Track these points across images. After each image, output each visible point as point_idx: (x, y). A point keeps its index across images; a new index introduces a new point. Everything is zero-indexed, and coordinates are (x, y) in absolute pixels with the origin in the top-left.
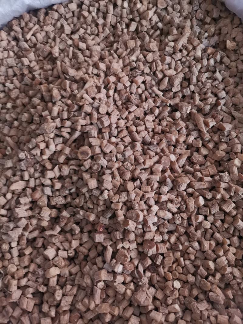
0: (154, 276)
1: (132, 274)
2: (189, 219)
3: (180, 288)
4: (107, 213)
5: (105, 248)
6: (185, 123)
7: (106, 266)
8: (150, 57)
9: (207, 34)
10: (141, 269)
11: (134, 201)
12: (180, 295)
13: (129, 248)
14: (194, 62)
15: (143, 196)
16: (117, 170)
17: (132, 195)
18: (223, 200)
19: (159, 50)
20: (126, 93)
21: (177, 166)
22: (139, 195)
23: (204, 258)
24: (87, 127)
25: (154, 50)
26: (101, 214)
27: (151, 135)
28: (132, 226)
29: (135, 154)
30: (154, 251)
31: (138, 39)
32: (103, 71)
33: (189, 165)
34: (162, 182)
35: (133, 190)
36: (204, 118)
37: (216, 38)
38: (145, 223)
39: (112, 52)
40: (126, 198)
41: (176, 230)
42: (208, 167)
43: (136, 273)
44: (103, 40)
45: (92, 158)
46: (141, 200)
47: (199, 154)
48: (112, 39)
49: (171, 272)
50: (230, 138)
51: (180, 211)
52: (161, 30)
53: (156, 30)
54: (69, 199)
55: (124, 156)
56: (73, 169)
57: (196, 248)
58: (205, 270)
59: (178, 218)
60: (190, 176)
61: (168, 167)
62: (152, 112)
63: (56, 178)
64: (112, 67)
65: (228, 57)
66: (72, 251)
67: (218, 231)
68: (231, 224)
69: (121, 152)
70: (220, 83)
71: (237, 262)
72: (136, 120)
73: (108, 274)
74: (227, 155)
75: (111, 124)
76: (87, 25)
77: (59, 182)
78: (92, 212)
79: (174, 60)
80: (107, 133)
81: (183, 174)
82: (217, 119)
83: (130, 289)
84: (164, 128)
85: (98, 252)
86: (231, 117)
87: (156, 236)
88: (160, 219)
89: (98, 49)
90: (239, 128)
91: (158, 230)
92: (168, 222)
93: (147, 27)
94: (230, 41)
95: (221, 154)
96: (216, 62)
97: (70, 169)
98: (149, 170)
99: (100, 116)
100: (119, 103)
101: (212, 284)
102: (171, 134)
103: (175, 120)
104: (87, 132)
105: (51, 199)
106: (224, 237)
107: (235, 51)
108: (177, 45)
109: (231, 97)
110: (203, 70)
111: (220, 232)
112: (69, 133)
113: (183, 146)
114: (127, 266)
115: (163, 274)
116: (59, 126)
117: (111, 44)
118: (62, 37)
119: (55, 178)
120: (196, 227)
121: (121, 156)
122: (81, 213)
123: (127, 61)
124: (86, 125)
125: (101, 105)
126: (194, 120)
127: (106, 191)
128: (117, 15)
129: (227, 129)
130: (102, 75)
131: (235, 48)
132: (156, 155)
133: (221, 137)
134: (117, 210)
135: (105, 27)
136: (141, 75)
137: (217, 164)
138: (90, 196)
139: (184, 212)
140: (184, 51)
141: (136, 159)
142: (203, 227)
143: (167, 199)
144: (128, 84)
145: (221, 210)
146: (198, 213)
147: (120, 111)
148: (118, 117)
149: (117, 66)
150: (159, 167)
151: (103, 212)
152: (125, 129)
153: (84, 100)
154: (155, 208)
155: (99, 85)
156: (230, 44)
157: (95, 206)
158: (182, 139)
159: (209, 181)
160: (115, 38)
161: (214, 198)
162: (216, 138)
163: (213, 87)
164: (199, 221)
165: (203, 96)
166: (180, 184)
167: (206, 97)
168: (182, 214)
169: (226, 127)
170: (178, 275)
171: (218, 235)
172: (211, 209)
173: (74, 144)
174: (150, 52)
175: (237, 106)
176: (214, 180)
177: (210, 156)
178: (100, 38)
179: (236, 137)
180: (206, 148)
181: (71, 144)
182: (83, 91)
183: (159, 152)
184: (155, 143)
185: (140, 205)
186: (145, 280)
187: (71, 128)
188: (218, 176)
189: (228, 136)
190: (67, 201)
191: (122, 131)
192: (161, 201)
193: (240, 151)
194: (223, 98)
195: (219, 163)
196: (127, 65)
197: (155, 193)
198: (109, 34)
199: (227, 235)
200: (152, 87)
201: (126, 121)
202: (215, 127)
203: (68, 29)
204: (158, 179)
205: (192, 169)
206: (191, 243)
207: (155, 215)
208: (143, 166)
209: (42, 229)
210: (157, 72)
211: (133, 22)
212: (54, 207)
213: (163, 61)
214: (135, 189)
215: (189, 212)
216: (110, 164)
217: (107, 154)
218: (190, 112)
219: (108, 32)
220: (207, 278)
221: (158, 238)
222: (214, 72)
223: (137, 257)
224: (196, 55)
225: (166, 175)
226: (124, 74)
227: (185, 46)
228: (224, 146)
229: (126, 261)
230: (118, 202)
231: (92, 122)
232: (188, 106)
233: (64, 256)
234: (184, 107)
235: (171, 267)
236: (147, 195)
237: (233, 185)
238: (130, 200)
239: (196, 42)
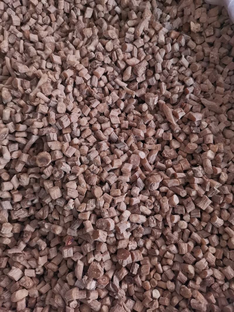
0: (131, 287)
1: (107, 288)
2: (164, 220)
3: (160, 297)
4: (74, 224)
5: (75, 263)
6: (153, 115)
7: (77, 283)
8: (109, 45)
9: (169, 17)
10: (116, 282)
11: (104, 209)
12: (160, 305)
13: (102, 260)
14: (158, 48)
15: (113, 200)
16: (82, 175)
17: (100, 202)
18: (198, 196)
19: (119, 38)
20: (86, 87)
21: (147, 164)
22: (109, 200)
23: (183, 262)
24: (44, 129)
25: (114, 37)
26: (68, 225)
27: (117, 132)
28: (102, 236)
29: (101, 154)
30: (129, 261)
31: (95, 26)
32: (59, 65)
33: (160, 161)
34: (133, 183)
35: (101, 196)
36: (173, 108)
37: (179, 20)
38: (117, 231)
39: (68, 42)
40: (95, 206)
41: (152, 234)
42: (180, 162)
43: (111, 287)
44: (57, 30)
45: (53, 164)
46: (111, 206)
47: (171, 148)
48: (67, 27)
49: (149, 281)
50: (201, 129)
51: (154, 213)
52: (120, 15)
53: (114, 16)
54: (32, 212)
55: (89, 158)
56: (34, 178)
57: (173, 252)
58: (184, 274)
59: (152, 220)
60: (162, 173)
61: (138, 165)
62: (117, 105)
63: (15, 189)
64: (67, 60)
65: (193, 40)
66: (40, 269)
67: (195, 230)
68: (209, 221)
69: (85, 154)
70: (186, 69)
71: (217, 262)
72: (101, 117)
73: (81, 292)
74: (199, 147)
75: (72, 123)
76: (38, 15)
77: (19, 193)
78: (59, 225)
79: (136, 47)
80: (69, 134)
81: (155, 171)
82: (186, 109)
83: (106, 305)
84: (131, 123)
85: (69, 267)
86: (200, 106)
87: (130, 243)
88: (133, 224)
89: (51, 41)
90: (210, 116)
91: (132, 236)
92: (143, 225)
93: (105, 13)
94: (194, 23)
95: (193, 146)
96: (180, 47)
97: (30, 178)
98: (118, 170)
99: (58, 116)
100: (80, 99)
101: (193, 289)
102: (139, 129)
103: (142, 113)
104: (45, 135)
105: (12, 212)
106: (202, 237)
107: (200, 33)
108: (138, 30)
109: (199, 84)
110: (168, 56)
111: (197, 231)
112: (25, 138)
113: (152, 141)
114: (101, 280)
115: (141, 284)
117: (66, 34)
118: (10, 30)
119: (13, 189)
120: (172, 227)
121: (86, 158)
122: (46, 226)
123: (85, 52)
124: (43, 127)
125: (59, 103)
126: (162, 111)
127: (72, 200)
128: (70, 1)
129: (197, 119)
130: (58, 69)
131: (199, 29)
132: (124, 153)
133: (192, 127)
134: (85, 220)
135: (58, 15)
136: (101, 66)
137: (190, 157)
138: (55, 206)
139: (158, 213)
140: (146, 37)
141: (103, 161)
142: (180, 228)
143: (139, 202)
144: (88, 77)
145: (197, 207)
146: (174, 213)
147: (81, 108)
148: (80, 115)
149: (73, 58)
150: (128, 167)
151: (71, 224)
152: (88, 127)
153: (38, 99)
154: (127, 214)
155: (55, 80)
156: (194, 26)
157: (61, 217)
158: (151, 133)
159: (182, 177)
160: (70, 27)
161: (188, 195)
162: (186, 130)
163: (180, 74)
164: (175, 221)
165: (170, 84)
166: (152, 184)
167: (172, 86)
168: (156, 216)
169: (196, 117)
170: (156, 283)
171: (195, 235)
172: (187, 208)
173: (32, 150)
174: (109, 40)
175: (206, 93)
176: (188, 175)
177: (181, 149)
178: (53, 28)
179: (207, 127)
180: (177, 141)
181: (29, 149)
182: (37, 89)
183: (127, 150)
184: (123, 140)
185: (109, 212)
186: (122, 293)
187: (26, 131)
188: (192, 171)
189: (198, 126)
190: (29, 214)
191: (85, 130)
192: (133, 204)
193: (212, 142)
194: (191, 85)
195: (191, 156)
196: (85, 56)
197: (127, 196)
198: (63, 22)
199: (205, 235)
200: (115, 79)
201: (89, 118)
202: (185, 117)
203: (16, 20)
204: (128, 180)
205: (163, 166)
206: (168, 247)
207: (128, 221)
208: (111, 168)
209: (5, 246)
210: (119, 62)
211: (88, 8)
212: (17, 221)
213: (124, 49)
214: (103, 193)
215: (164, 213)
216: (74, 169)
217: (70, 158)
218: (158, 104)
219: (62, 20)
220: (187, 283)
221: (133, 245)
222: (180, 58)
223: (111, 269)
224: (159, 40)
225: (137, 174)
226: (82, 66)
227: (147, 31)
228: (195, 138)
229: (99, 276)
230: (86, 211)
231: (50, 123)
232: (155, 97)
233: (31, 276)
234: (151, 99)
235: (150, 275)
236: (117, 201)
237: (207, 180)
238: (99, 208)
239: (158, 25)
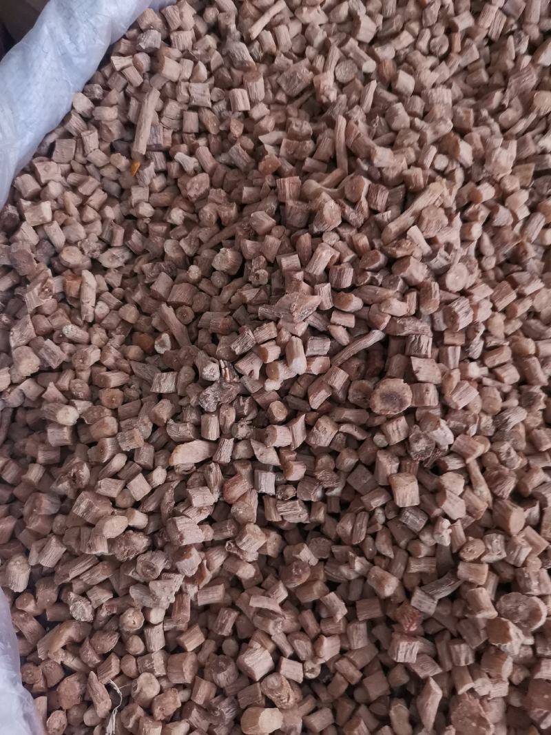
4: (439, 585)
5: (421, 684)
11: (528, 569)
13: (487, 696)
16: (477, 463)
22: (537, 547)
24: (407, 322)
26: (415, 579)
28: (514, 640)
32: (465, 167)
35: (520, 532)
39: (485, 113)
40: (503, 554)
48: (483, 75)
54: (320, 515)
55: (501, 424)
56: (348, 435)
63: (293, 448)
64: (493, 160)
66: (315, 668)
69: (494, 412)
75: (474, 324)
76: (422, 27)
77: (300, 460)
78: (390, 571)
80: (458, 349)
85: (392, 685)
89: (445, 99)
97: (339, 433)
99: (446, 296)
105: (269, 504)
112: (348, 329)
116: (328, 305)
117: (476, 91)
118: (347, 47)
119: (289, 447)
121: (491, 422)
122: (358, 565)
124: (404, 317)
125: (453, 264)
127: (446, 523)
130: (459, 175)
134: (474, 584)
135: (468, 40)
138: (388, 520)
144: (523, 213)
149: (507, 158)
152: (507, 343)
153: (408, 242)
157: (402, 555)
160: (491, 75)
173: (356, 363)
181: (348, 360)
182: (407, 217)
185: (540, 583)
187: (357, 315)
190: (312, 517)
191: (497, 348)
196: (526, 160)
198: (476, 61)
201: (505, 317)
203: (367, 29)
214: (525, 526)
216: (462, 443)
217: (457, 411)
219: (476, 55)
223: (503, 721)
226: (516, 183)
230: (478, 561)
231: (421, 309)
233: (295, 678)
238: (512, 562)
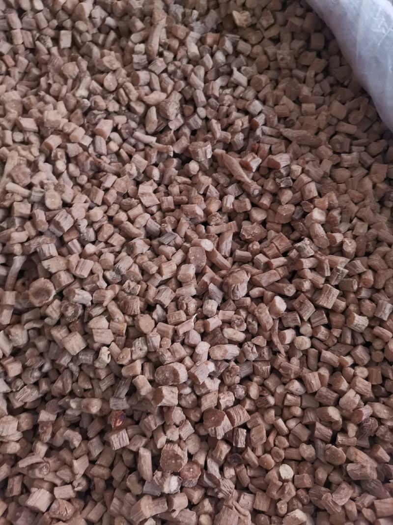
0: (240, 471)
1: (200, 484)
2: (270, 343)
3: (294, 476)
4: (119, 388)
5: (136, 454)
6: (210, 176)
7: (147, 488)
8: (110, 81)
9: (195, 13)
10: (214, 469)
11: (162, 350)
12: (297, 489)
13: (180, 438)
14: (190, 67)
15: (176, 332)
16: (113, 302)
17: (153, 339)
18: (316, 289)
19: (124, 66)
20: (87, 158)
21: (220, 258)
22: (168, 333)
23: (318, 405)
24: (32, 242)
25: (115, 67)
26: (110, 393)
27: (158, 219)
28: (169, 396)
29: (138, 261)
30: (226, 427)
31: (80, 58)
32: (35, 132)
33: (240, 249)
34: (202, 295)
35: (153, 330)
36: (240, 157)
37: (213, 14)
38: (193, 381)
39: (42, 93)
40: (145, 348)
41: (255, 372)
42: (273, 241)
43: (205, 479)
44: (21, 80)
45: (60, 296)
46: (173, 342)
47: (253, 223)
48: (35, 71)
49: (270, 452)
50: (294, 178)
51: (250, 335)
52: (117, 30)
53: (108, 34)
54: (44, 387)
55: (118, 272)
56: (34, 329)
57: (297, 392)
58: (326, 426)
59: (250, 349)
60: (248, 267)
61: (204, 264)
62: (147, 176)
63: (7, 355)
64: (45, 120)
65: (246, 41)
66: (80, 481)
67: (325, 347)
68: (344, 326)
69: (111, 267)
70: (246, 89)
71: (376, 390)
72: (124, 200)
73: (156, 501)
74: (298, 208)
75: (76, 221)
77: (15, 361)
78: (93, 397)
79: (155, 74)
80: (75, 241)
81: (235, 266)
82: (261, 152)
83: (206, 513)
84: (178, 197)
85: (128, 465)
86: (283, 142)
87: (222, 397)
88: (219, 363)
89: (14, 98)
90: (303, 155)
91: (222, 384)
92: (236, 362)
93: (91, 32)
94: (239, 12)
95: (287, 210)
96: (227, 56)
97: (28, 330)
98: (173, 280)
99: (50, 214)
100: (84, 179)
101: (346, 447)
102: (193, 204)
103: (193, 178)
104: (35, 252)
105: (11, 396)
106: (339, 354)
107: (253, 26)
108: (151, 46)
109: (273, 108)
110: (211, 76)
111: (329, 347)
112: (3, 264)
113: (218, 218)
114: (187, 473)
115: (256, 462)
117: (37, 82)
119: (4, 356)
120: (286, 352)
121: (114, 273)
122: (73, 405)
123: (73, 101)
124: (28, 239)
125: (47, 193)
126: (224, 167)
127: (105, 349)
128: (31, 28)
129: (283, 164)
130: (34, 139)
131: (250, 20)
132: (177, 250)
133: (278, 180)
134: (134, 377)
135: (17, 56)
136: (106, 118)
137: (287, 229)
138: (80, 366)
139: (258, 334)
140: (166, 53)
141: (143, 271)
142: (299, 350)
143: (221, 323)
144: (87, 141)
145: (318, 307)
146: (283, 328)
147: (88, 192)
148: (87, 205)
149: (55, 114)
150: (188, 269)
151: (113, 388)
152: (106, 222)
153: (10, 195)
154: (203, 348)
155: (32, 158)
156: (240, 17)
157: (95, 382)
158: (214, 207)
159: (281, 264)
160: (41, 69)
161: (299, 291)
162: (270, 186)
163: (237, 99)
164: (288, 340)
165: (225, 120)
166: (234, 287)
167: (230, 121)
168: (255, 340)
169: (279, 161)
170: (282, 453)
171: (327, 355)
172: (301, 313)
173: (20, 282)
174: (108, 73)
175: (288, 119)
176: (291, 259)
177: (270, 219)
178: (14, 78)
179: (303, 171)
180: (261, 208)
181: (16, 283)
182: (4, 179)
183: (180, 243)
184: (169, 229)
185: (173, 353)
186: (227, 485)
187: (3, 253)
188: (294, 250)
189: (288, 175)
190: (41, 391)
191: (101, 228)
192: (210, 330)
193: (316, 194)
194: (260, 113)
195: (289, 227)
196: (75, 108)
197: (197, 319)
198: (28, 65)
199: (344, 350)
200: (133, 133)
201: (105, 207)
202: (263, 167)
204: (194, 292)
205: (247, 254)
206: (287, 386)
207: (208, 359)
208: (159, 279)
209: (13, 458)
210: (133, 104)
211: (63, 32)
212: (23, 409)
213: (135, 82)
214: (156, 324)
215: (266, 331)
216: (97, 295)
217: (86, 279)
218: (213, 156)
219: (26, 62)
220: (333, 441)
221: (227, 399)
222: (231, 73)
223: (201, 449)
224: (189, 54)
225: (206, 278)
226: (73, 125)
227: (165, 44)
228: (287, 195)
229: (181, 465)
230: (132, 361)
231: (40, 229)
232: (206, 146)
233: (67, 496)
234: (199, 150)
235: (267, 442)
236: (182, 330)
237: (323, 258)
238: (153, 350)
239: (181, 30)
